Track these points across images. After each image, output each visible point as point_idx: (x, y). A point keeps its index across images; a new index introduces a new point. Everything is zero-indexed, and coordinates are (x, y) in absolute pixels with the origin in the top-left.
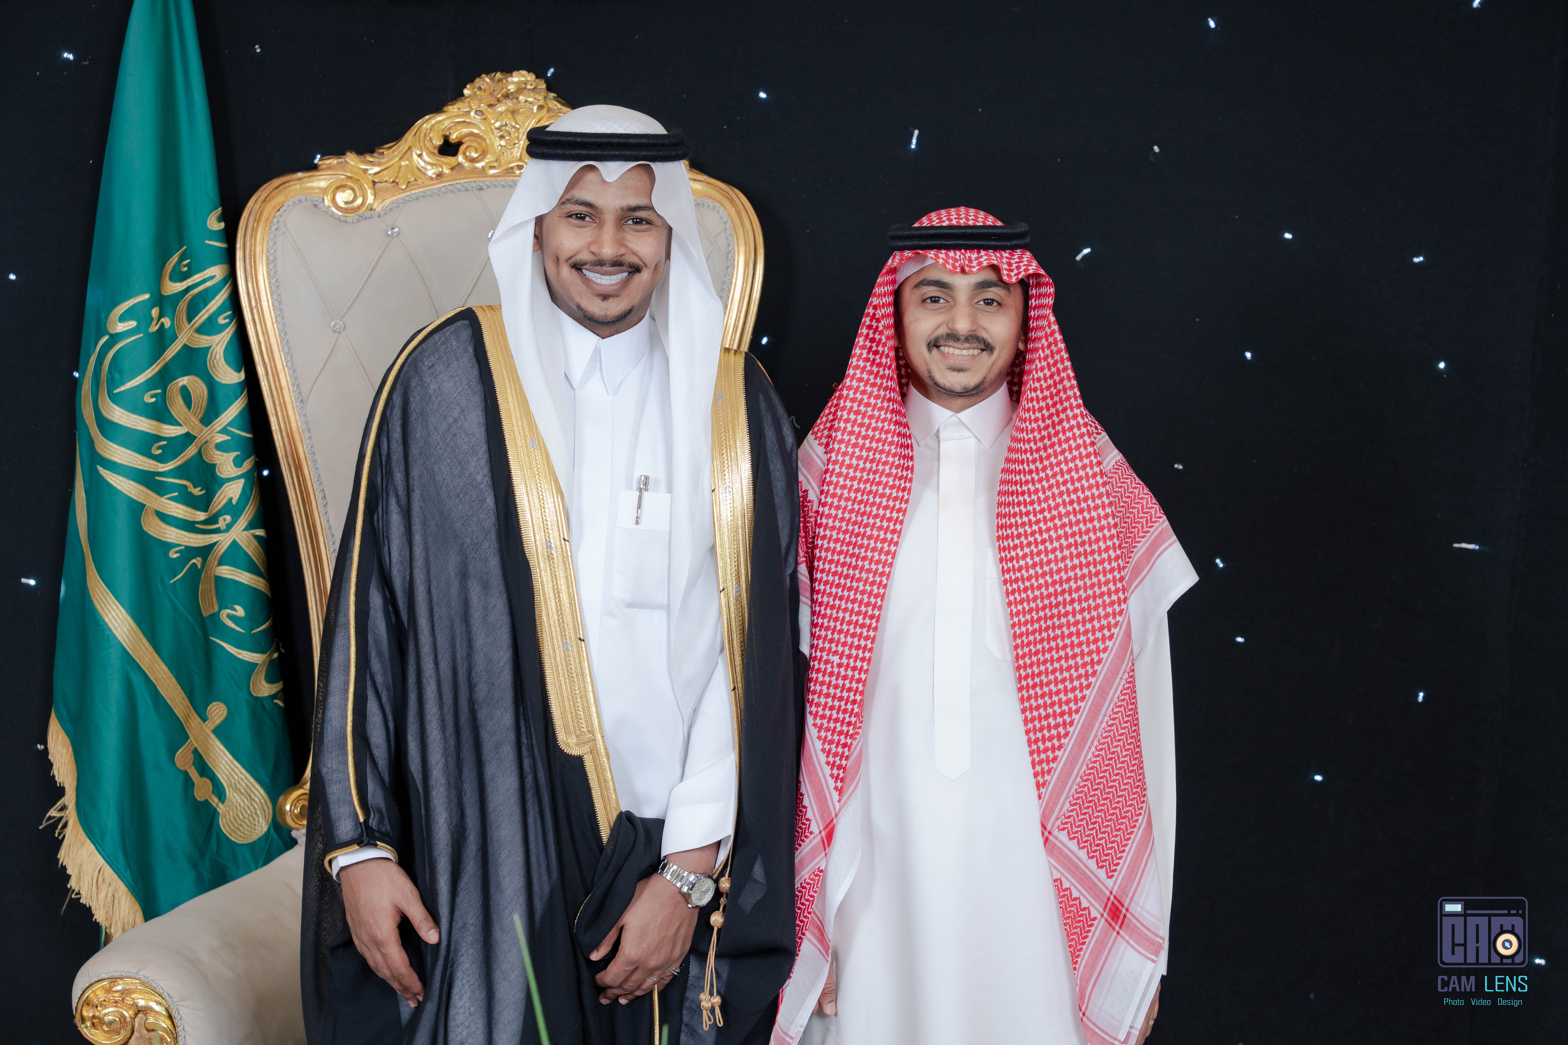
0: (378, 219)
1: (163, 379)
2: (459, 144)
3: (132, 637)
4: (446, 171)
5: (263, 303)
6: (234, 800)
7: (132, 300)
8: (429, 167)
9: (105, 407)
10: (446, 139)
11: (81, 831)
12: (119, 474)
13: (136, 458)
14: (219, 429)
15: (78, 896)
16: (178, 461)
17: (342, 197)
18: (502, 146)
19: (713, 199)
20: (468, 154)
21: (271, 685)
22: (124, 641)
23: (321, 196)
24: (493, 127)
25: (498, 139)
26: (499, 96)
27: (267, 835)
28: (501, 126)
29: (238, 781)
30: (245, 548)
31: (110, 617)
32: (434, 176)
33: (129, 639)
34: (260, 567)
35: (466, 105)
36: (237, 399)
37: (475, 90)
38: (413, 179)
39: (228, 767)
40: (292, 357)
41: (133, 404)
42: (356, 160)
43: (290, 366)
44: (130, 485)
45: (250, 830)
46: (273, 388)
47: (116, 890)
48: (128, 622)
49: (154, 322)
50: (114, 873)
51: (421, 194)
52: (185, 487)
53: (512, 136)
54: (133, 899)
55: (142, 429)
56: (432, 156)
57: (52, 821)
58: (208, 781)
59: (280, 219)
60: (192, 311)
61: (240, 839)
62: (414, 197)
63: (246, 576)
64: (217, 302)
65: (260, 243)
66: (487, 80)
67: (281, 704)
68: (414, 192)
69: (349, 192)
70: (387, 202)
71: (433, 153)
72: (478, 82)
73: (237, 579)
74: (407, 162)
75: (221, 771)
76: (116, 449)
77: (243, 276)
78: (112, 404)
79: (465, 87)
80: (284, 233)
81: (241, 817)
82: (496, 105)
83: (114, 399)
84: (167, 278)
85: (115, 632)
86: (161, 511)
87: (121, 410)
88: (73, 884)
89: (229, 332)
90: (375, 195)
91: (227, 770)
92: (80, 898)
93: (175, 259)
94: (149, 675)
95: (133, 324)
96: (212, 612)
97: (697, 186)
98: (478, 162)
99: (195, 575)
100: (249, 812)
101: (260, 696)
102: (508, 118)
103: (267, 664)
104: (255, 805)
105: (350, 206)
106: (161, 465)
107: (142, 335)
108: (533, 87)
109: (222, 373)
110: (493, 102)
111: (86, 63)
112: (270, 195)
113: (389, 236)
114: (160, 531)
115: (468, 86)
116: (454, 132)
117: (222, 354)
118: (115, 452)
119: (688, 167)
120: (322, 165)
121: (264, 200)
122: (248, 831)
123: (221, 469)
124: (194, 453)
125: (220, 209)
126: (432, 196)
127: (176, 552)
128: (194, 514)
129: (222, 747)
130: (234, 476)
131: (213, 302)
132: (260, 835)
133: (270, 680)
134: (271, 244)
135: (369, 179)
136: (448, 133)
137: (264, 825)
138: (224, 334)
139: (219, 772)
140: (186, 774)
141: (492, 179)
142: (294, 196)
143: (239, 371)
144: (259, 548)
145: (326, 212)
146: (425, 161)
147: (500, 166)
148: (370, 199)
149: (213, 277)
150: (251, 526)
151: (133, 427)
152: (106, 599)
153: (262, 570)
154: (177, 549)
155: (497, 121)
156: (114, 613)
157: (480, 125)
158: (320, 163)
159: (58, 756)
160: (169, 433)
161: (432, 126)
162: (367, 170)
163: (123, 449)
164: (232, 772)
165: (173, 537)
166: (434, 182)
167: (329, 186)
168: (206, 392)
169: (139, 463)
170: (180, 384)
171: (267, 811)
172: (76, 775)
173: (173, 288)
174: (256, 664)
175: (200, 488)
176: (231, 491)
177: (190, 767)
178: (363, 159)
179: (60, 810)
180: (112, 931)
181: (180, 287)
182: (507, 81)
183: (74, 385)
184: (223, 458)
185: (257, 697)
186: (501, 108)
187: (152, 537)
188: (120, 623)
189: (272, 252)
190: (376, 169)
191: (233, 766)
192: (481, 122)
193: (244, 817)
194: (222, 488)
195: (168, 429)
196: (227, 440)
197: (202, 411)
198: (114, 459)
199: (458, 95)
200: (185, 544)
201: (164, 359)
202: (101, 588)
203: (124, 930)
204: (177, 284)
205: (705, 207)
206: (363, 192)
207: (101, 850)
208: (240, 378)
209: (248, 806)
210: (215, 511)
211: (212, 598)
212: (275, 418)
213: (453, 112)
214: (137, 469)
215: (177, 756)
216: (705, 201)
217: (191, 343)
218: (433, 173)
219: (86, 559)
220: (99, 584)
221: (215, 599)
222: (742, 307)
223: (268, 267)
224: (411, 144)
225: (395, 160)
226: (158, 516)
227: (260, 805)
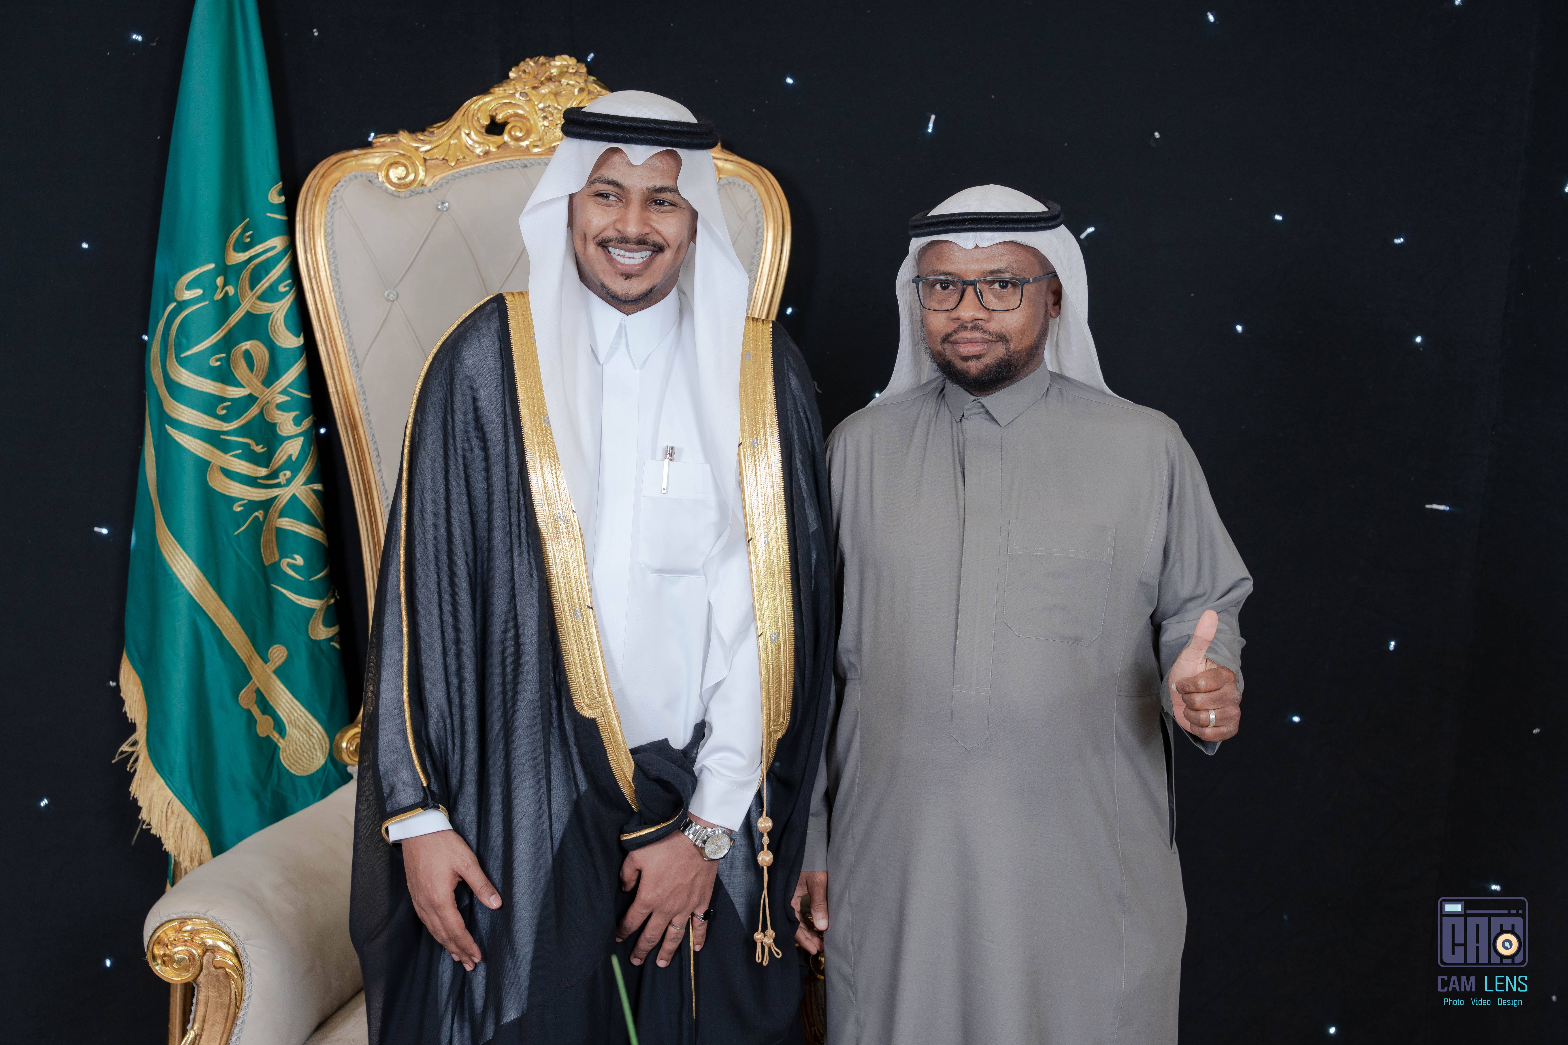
0: (428, 194)
1: (227, 344)
2: (504, 124)
3: (199, 585)
4: (493, 149)
5: (321, 273)
6: (294, 736)
7: (198, 270)
8: (477, 146)
9: (173, 370)
10: (493, 119)
11: (151, 766)
12: (185, 433)
13: (203, 418)
14: (280, 390)
15: (148, 827)
16: (241, 420)
17: (396, 173)
18: (545, 126)
19: (744, 178)
20: (513, 133)
21: (328, 629)
22: (192, 589)
24: (537, 108)
25: (541, 120)
26: (543, 79)
27: (324, 767)
28: (545, 107)
29: (297, 718)
30: (304, 502)
31: (178, 566)
32: (481, 154)
33: (196, 588)
34: (318, 519)
35: (512, 87)
36: (296, 362)
37: (520, 73)
38: (462, 157)
39: (288, 705)
40: (348, 325)
41: (198, 367)
42: (408, 139)
43: (346, 332)
44: (197, 443)
45: (308, 762)
46: (331, 353)
47: (184, 821)
48: (195, 572)
49: (219, 291)
50: (182, 805)
51: (470, 171)
52: (248, 444)
53: (555, 117)
54: (200, 829)
55: (208, 391)
56: (480, 135)
57: (124, 756)
58: (269, 718)
59: (337, 194)
60: (255, 280)
61: (299, 771)
62: (463, 173)
63: (305, 528)
64: (278, 271)
65: (318, 217)
66: (532, 63)
67: (337, 646)
68: (462, 169)
69: (402, 168)
70: (437, 178)
71: (480, 132)
72: (523, 65)
73: (297, 530)
74: (456, 141)
75: (281, 709)
76: (184, 410)
77: (302, 247)
78: (179, 367)
79: (511, 70)
80: (341, 207)
81: (300, 751)
82: (539, 87)
83: (182, 362)
84: (231, 249)
85: (183, 581)
86: (225, 467)
87: (188, 373)
88: (143, 815)
89: (288, 299)
90: (426, 171)
91: (287, 708)
92: (150, 829)
93: (238, 230)
94: (215, 621)
95: (198, 292)
96: (273, 562)
97: (729, 166)
98: (523, 141)
99: (257, 527)
100: (307, 746)
101: (318, 639)
102: (551, 100)
103: (324, 608)
104: (313, 740)
105: (402, 181)
106: (225, 425)
107: (207, 303)
108: (574, 71)
109: (282, 337)
110: (536, 85)
111: (154, 44)
112: (328, 171)
113: (439, 210)
114: (225, 486)
115: (513, 69)
116: (500, 113)
117: (282, 320)
118: (182, 413)
120: (376, 142)
121: (323, 176)
122: (307, 764)
123: (281, 428)
124: (256, 413)
125: (281, 183)
126: (479, 172)
127: (240, 506)
128: (257, 470)
129: (282, 686)
130: (294, 434)
131: (274, 271)
132: (318, 768)
133: (327, 624)
134: (328, 218)
135: (420, 156)
136: (494, 114)
137: (321, 758)
138: (284, 301)
139: (280, 711)
140: (249, 712)
141: (536, 157)
142: (350, 172)
143: (298, 336)
144: (317, 501)
145: (380, 187)
146: (472, 140)
147: (543, 145)
148: (422, 175)
149: (274, 248)
150: (310, 481)
151: (199, 389)
152: (175, 551)
153: (320, 521)
154: (240, 503)
155: (540, 103)
156: (182, 564)
157: (525, 106)
158: (375, 141)
159: (129, 694)
160: (233, 395)
161: (480, 107)
162: (418, 148)
163: (190, 410)
164: (292, 710)
165: (237, 492)
166: (481, 160)
167: (383, 163)
168: (267, 355)
169: (205, 422)
170: (244, 348)
171: (324, 746)
172: (146, 713)
173: (237, 258)
174: (314, 610)
175: (261, 446)
176: (291, 448)
177: (253, 706)
178: (415, 137)
179: (131, 746)
180: (181, 859)
181: (242, 257)
182: (550, 65)
183: (144, 348)
184: (283, 418)
185: (315, 641)
186: (544, 90)
187: (217, 492)
188: (187, 572)
189: (329, 225)
190: (427, 147)
191: (292, 704)
192: (525, 104)
193: (303, 752)
194: (283, 446)
195: (232, 391)
196: (287, 401)
197: (264, 373)
198: (181, 419)
199: (503, 78)
200: (248, 498)
201: (228, 325)
202: (170, 540)
203: (192, 861)
204: (241, 255)
205: (736, 186)
206: (415, 169)
207: (170, 784)
208: (300, 343)
209: (306, 741)
210: (276, 467)
211: (273, 548)
212: (332, 381)
213: (499, 94)
214: (203, 428)
215: (240, 695)
216: (736, 180)
217: (253, 310)
218: (480, 152)
219: (156, 512)
220: (167, 536)
221: (275, 549)
222: (770, 280)
223: (325, 240)
224: (459, 124)
225: (445, 139)
226: (222, 472)
227: (318, 740)
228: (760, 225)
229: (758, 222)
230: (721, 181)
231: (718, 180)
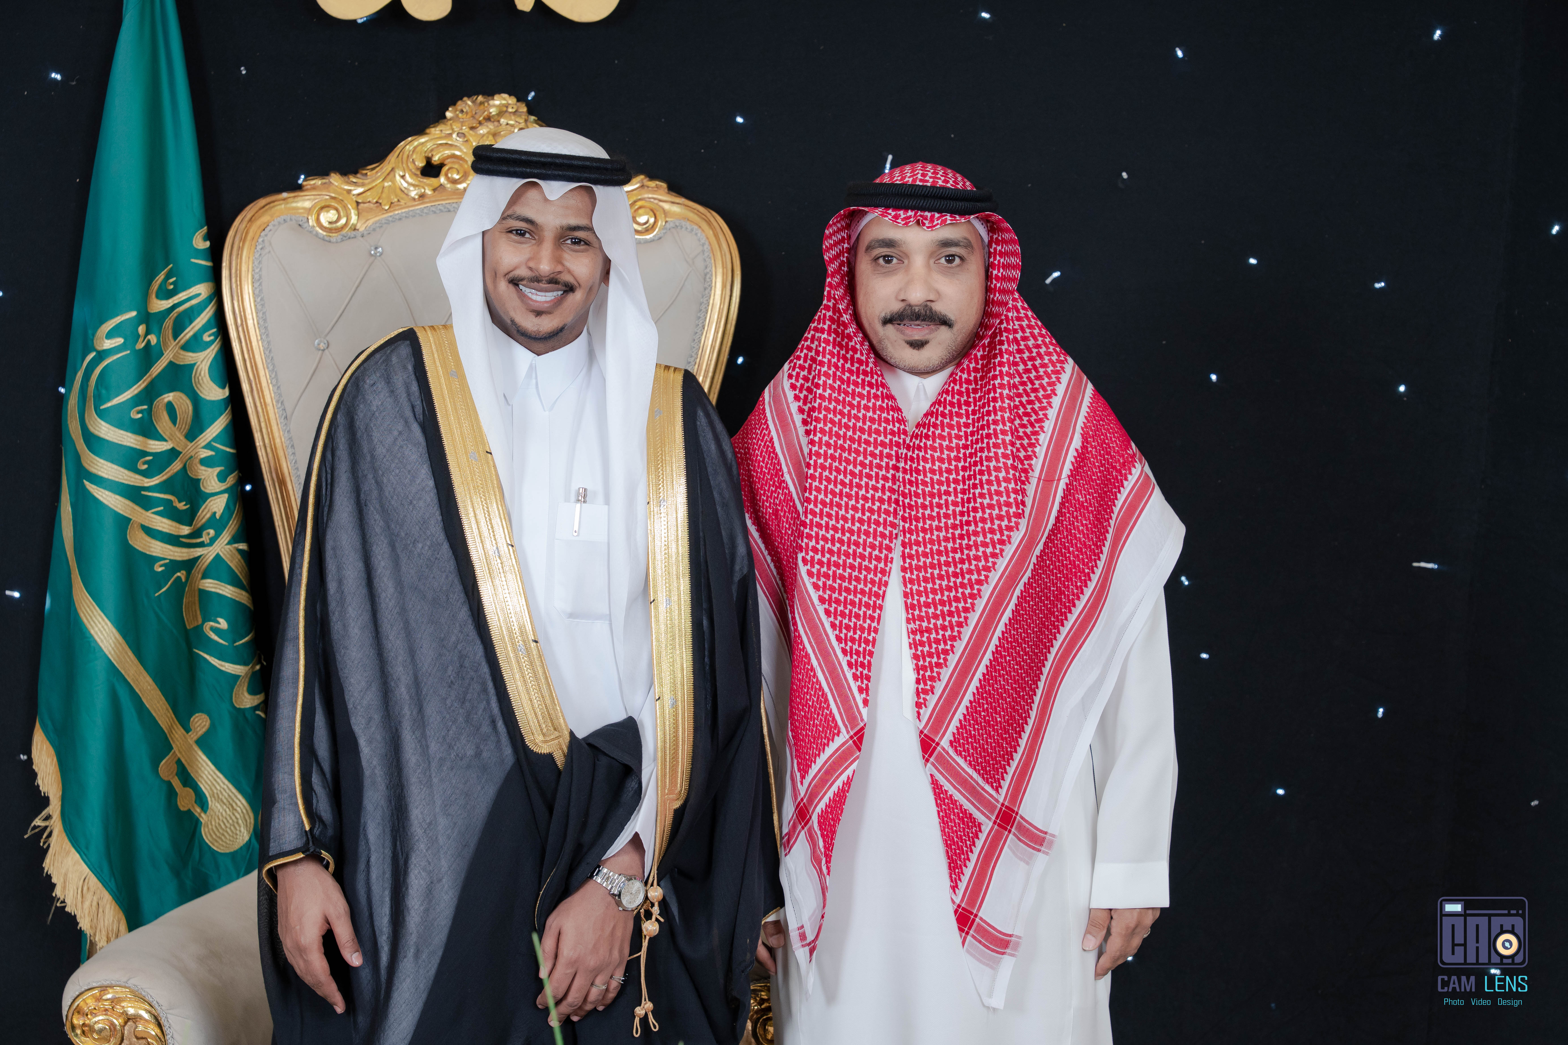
0: (361, 239)
1: (149, 395)
2: (441, 166)
3: (118, 648)
4: (429, 192)
5: (248, 322)
6: (216, 810)
7: (119, 317)
8: (412, 188)
9: (92, 423)
10: (429, 160)
11: (66, 840)
12: (105, 488)
13: (123, 472)
14: (203, 444)
15: (63, 905)
16: (163, 476)
17: (327, 217)
19: (691, 221)
20: (450, 175)
21: (253, 697)
22: (110, 653)
23: (306, 215)
26: (481, 118)
27: (249, 844)
29: (220, 791)
30: (229, 563)
31: (96, 629)
32: (416, 197)
33: (115, 651)
34: (243, 580)
35: (449, 127)
36: (221, 415)
37: (458, 112)
38: (396, 200)
39: (210, 777)
40: (276, 375)
41: (119, 420)
42: (340, 182)
43: (274, 383)
44: (116, 499)
45: (231, 839)
46: (258, 404)
47: (100, 898)
48: (114, 635)
49: (141, 339)
50: (98, 882)
51: (404, 215)
52: (170, 501)
54: (117, 907)
55: (128, 444)
56: (415, 178)
57: (37, 830)
58: (191, 790)
59: (266, 238)
60: (178, 328)
61: (222, 848)
62: (397, 217)
63: (229, 589)
64: (202, 319)
65: (246, 263)
66: (469, 103)
67: (263, 715)
68: (397, 212)
69: (333, 212)
70: (370, 222)
71: (416, 175)
72: (460, 105)
73: (221, 592)
74: (390, 183)
75: (203, 782)
76: (103, 464)
77: (228, 294)
78: (99, 420)
79: (448, 109)
80: (269, 252)
81: (223, 826)
82: (477, 127)
83: (101, 414)
84: (154, 296)
85: (101, 644)
86: (146, 525)
87: (107, 425)
88: (58, 892)
89: (213, 349)
90: (359, 215)
91: (210, 780)
92: (65, 906)
93: (161, 277)
94: (135, 687)
95: (120, 341)
96: (196, 624)
97: (676, 209)
98: (460, 183)
99: (179, 588)
100: (231, 821)
101: (242, 707)
103: (249, 676)
104: (236, 814)
105: (334, 225)
106: (146, 480)
107: (128, 352)
108: (514, 110)
109: (207, 389)
110: (474, 125)
111: (74, 83)
112: (256, 215)
113: (372, 255)
114: (146, 545)
115: (450, 109)
116: (437, 154)
117: (207, 371)
118: (101, 467)
119: (666, 190)
120: (306, 185)
121: (250, 220)
122: (230, 840)
123: (205, 484)
124: (178, 468)
125: (206, 228)
126: (414, 216)
127: (161, 566)
128: (179, 528)
129: (204, 758)
130: (218, 490)
131: (199, 319)
132: (242, 845)
133: (252, 691)
134: (256, 263)
135: (352, 199)
136: (430, 155)
137: (245, 834)
138: (208, 350)
140: (169, 784)
142: (279, 216)
143: (224, 388)
144: (242, 561)
145: (311, 232)
146: (407, 182)
148: (354, 219)
149: (198, 295)
150: (234, 540)
151: (120, 442)
152: (93, 612)
153: (245, 583)
154: (162, 562)
156: (100, 626)
157: (463, 147)
158: (305, 183)
159: (42, 767)
160: (155, 449)
161: (415, 148)
162: (351, 190)
163: (109, 464)
164: (214, 782)
165: (158, 551)
166: (416, 203)
167: (313, 206)
168: (191, 408)
169: (126, 477)
170: (166, 400)
171: (248, 821)
172: (61, 785)
173: (159, 305)
174: (238, 676)
175: (184, 503)
176: (215, 506)
177: (173, 777)
178: (347, 180)
179: (44, 820)
180: (97, 939)
181: (165, 304)
182: (489, 104)
183: (60, 400)
184: (207, 473)
185: (240, 709)
186: (482, 131)
187: (138, 550)
188: (106, 635)
189: (257, 271)
190: (360, 190)
191: (215, 776)
192: (462, 145)
193: (226, 827)
194: (206, 503)
195: (153, 445)
196: (211, 456)
197: (187, 427)
198: (100, 474)
199: (440, 117)
200: (169, 557)
201: (150, 375)
202: (87, 601)
203: (108, 940)
204: (163, 302)
205: (683, 229)
206: (347, 212)
207: (87, 860)
208: (225, 394)
209: (229, 816)
210: (199, 525)
211: (195, 611)
212: (259, 434)
213: (435, 134)
214: (123, 484)
215: (161, 766)
216: (683, 223)
217: (176, 360)
218: (416, 195)
219: (72, 572)
220: (85, 598)
221: (198, 612)
222: (719, 327)
223: (253, 286)
224: (394, 166)
225: (379, 181)
226: (143, 529)
227: (242, 815)
228: (708, 270)
229: (706, 267)
230: (668, 225)
231: (664, 223)
